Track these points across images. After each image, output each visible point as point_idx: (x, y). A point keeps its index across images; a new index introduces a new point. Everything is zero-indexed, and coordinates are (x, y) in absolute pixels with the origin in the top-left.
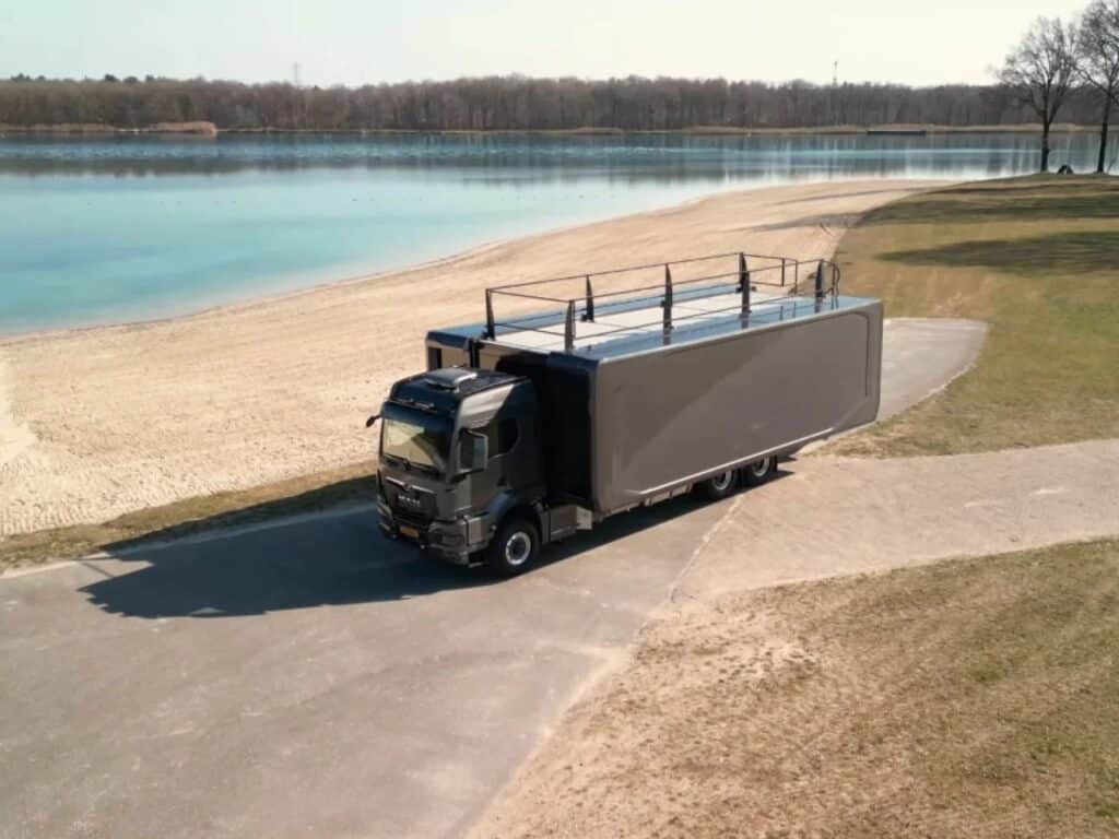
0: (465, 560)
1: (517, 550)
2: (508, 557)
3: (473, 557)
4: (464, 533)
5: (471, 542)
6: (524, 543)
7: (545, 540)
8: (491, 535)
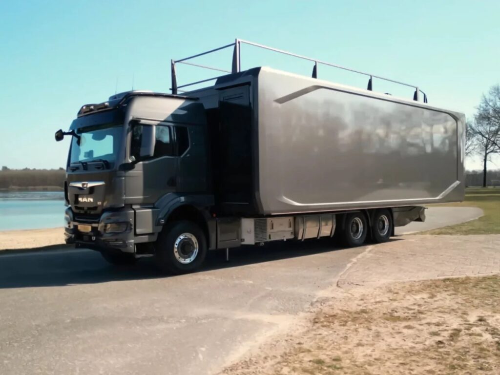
0: (132, 248)
1: (185, 249)
2: (177, 255)
3: (140, 247)
4: (132, 220)
5: (138, 231)
6: (192, 245)
7: (213, 247)
8: (160, 229)
